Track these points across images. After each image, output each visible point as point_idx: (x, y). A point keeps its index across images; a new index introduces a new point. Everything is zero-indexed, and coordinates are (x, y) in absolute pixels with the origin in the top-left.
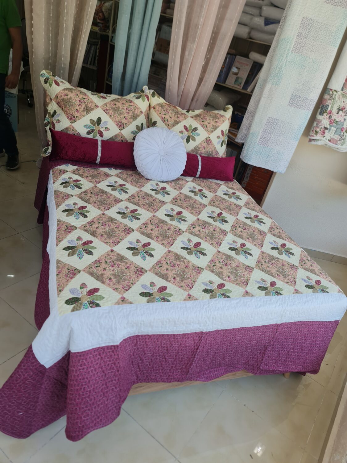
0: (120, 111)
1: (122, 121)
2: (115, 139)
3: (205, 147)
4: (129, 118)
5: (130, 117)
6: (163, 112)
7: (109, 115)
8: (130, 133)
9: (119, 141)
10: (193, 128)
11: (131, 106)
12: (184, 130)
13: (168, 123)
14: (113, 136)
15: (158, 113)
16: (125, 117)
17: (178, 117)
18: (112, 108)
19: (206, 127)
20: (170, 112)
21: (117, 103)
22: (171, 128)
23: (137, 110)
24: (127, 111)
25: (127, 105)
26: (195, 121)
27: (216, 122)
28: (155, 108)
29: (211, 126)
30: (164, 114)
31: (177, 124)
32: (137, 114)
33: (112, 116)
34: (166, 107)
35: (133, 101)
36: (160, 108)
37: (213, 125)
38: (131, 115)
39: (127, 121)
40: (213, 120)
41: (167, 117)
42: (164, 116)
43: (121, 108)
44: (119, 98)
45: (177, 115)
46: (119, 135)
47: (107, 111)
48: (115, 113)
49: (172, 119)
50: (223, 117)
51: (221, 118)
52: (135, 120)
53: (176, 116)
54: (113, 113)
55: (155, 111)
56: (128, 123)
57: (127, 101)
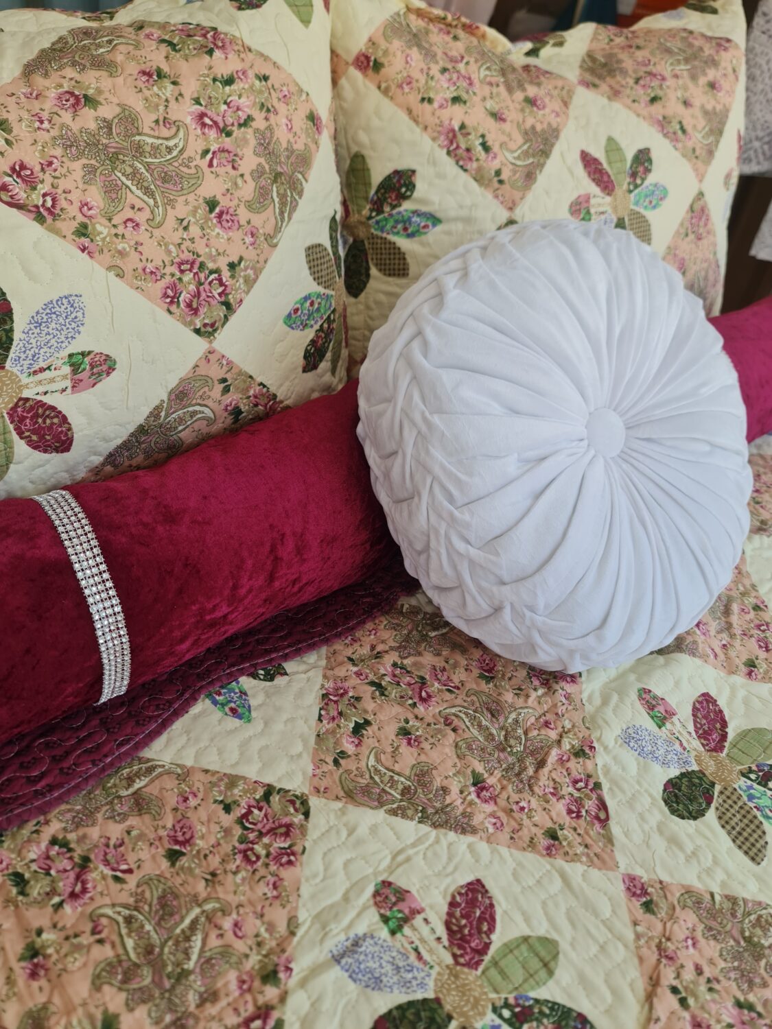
0: (155, 150)
1: (201, 248)
2: (181, 420)
3: (687, 257)
4: (249, 206)
5: (248, 190)
6: (443, 89)
7: (68, 227)
8: (281, 327)
9: (210, 422)
10: (630, 155)
11: (229, 81)
12: (594, 189)
13: (496, 164)
14: (158, 409)
15: (413, 99)
16: (212, 204)
17: (532, 102)
18: (70, 143)
19: (684, 131)
20: (479, 73)
21: (92, 80)
22: (517, 195)
23: (281, 108)
24: (214, 140)
25: (190, 87)
26: (617, 105)
27: (712, 86)
28: (378, 66)
29: (701, 122)
30: (456, 100)
31: (546, 153)
32: (290, 151)
33: (102, 229)
34: (437, 38)
35: (222, 28)
36: (415, 53)
37: (706, 113)
38: (258, 173)
39: (236, 235)
40: (694, 77)
41: (475, 116)
42: (455, 115)
43: (147, 120)
44: (87, 33)
45: (521, 87)
46: (206, 380)
47: (31, 183)
48: (113, 191)
49: (507, 127)
50: (726, 49)
51: (723, 53)
52: (294, 208)
53: (519, 96)
54: (95, 196)
55: (386, 92)
56: (250, 254)
57: (171, 44)
